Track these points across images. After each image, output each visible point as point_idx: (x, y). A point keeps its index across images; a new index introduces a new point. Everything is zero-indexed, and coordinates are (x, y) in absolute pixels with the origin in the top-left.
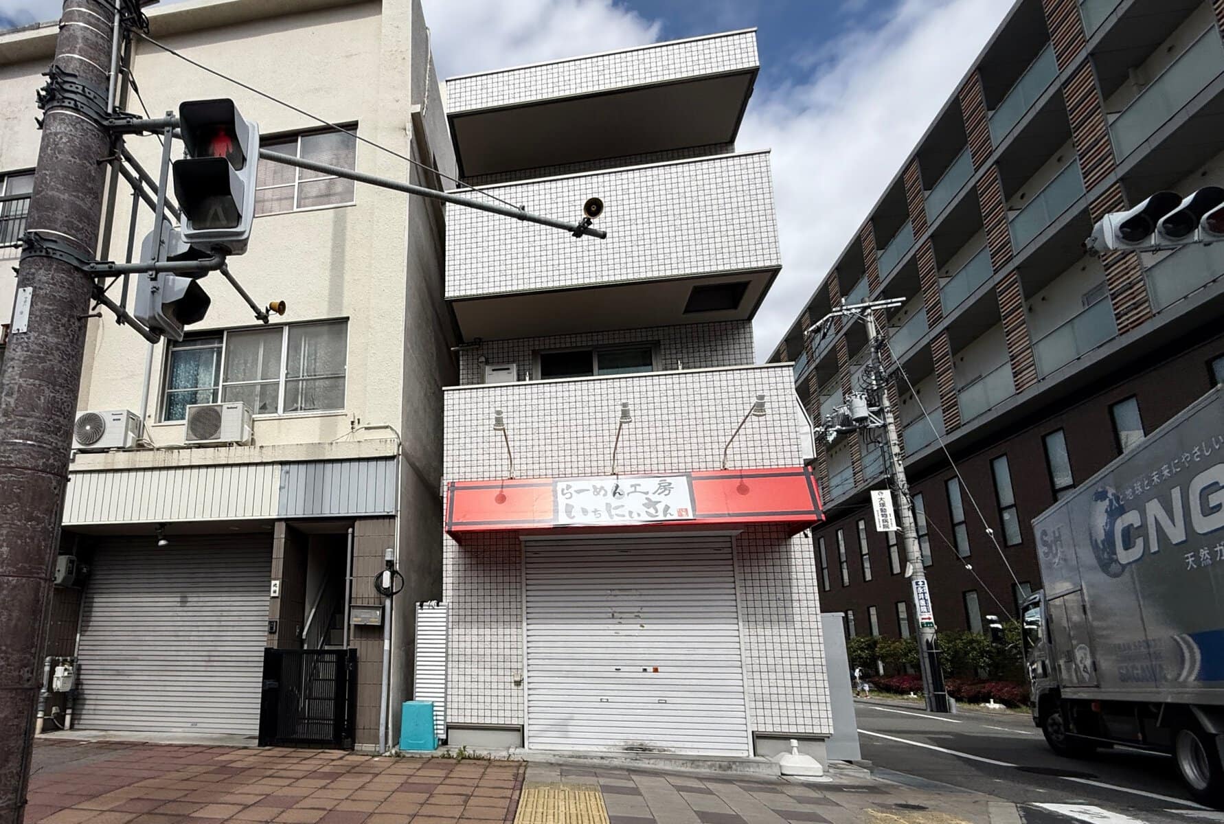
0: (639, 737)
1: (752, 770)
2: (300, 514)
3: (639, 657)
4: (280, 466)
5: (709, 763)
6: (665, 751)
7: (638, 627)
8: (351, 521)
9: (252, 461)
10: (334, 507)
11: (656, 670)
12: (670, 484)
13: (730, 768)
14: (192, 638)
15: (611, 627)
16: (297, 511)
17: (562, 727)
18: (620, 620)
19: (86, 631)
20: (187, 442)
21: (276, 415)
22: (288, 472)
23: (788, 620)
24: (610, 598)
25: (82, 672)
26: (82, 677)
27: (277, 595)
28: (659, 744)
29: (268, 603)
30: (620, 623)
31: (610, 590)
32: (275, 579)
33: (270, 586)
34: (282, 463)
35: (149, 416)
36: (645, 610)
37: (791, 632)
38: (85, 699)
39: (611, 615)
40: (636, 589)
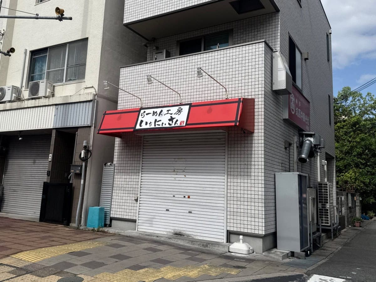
0: (179, 229)
1: (216, 248)
2: (60, 127)
3: (183, 191)
4: (55, 106)
5: (199, 243)
6: (189, 236)
7: (183, 176)
8: (77, 128)
9: (46, 104)
10: (72, 123)
11: (189, 197)
12: (182, 109)
13: (207, 246)
14: (36, 178)
15: (173, 176)
16: (59, 126)
17: (150, 221)
18: (177, 173)
19: (6, 174)
20: (29, 97)
21: (62, 83)
22: (57, 109)
23: (248, 175)
24: (174, 162)
25: (4, 190)
26: (4, 192)
27: (50, 160)
28: (187, 233)
29: (48, 163)
30: (177, 174)
31: (174, 159)
32: (51, 154)
33: (49, 156)
34: (56, 105)
35: (23, 87)
36: (187, 168)
37: (249, 181)
38: (5, 201)
39: (173, 170)
40: (184, 158)
